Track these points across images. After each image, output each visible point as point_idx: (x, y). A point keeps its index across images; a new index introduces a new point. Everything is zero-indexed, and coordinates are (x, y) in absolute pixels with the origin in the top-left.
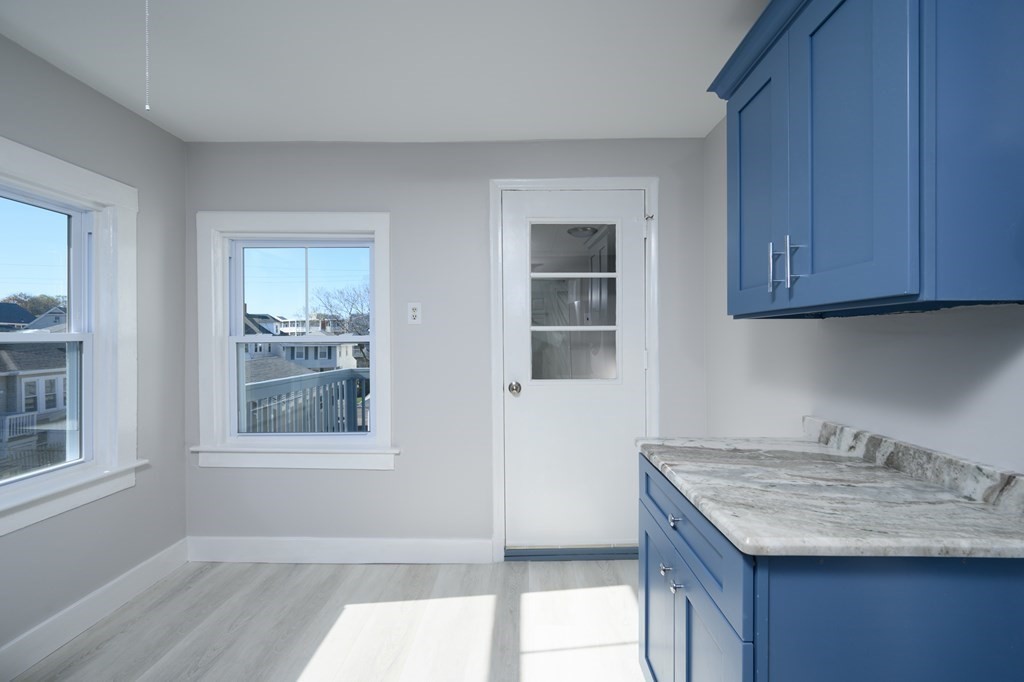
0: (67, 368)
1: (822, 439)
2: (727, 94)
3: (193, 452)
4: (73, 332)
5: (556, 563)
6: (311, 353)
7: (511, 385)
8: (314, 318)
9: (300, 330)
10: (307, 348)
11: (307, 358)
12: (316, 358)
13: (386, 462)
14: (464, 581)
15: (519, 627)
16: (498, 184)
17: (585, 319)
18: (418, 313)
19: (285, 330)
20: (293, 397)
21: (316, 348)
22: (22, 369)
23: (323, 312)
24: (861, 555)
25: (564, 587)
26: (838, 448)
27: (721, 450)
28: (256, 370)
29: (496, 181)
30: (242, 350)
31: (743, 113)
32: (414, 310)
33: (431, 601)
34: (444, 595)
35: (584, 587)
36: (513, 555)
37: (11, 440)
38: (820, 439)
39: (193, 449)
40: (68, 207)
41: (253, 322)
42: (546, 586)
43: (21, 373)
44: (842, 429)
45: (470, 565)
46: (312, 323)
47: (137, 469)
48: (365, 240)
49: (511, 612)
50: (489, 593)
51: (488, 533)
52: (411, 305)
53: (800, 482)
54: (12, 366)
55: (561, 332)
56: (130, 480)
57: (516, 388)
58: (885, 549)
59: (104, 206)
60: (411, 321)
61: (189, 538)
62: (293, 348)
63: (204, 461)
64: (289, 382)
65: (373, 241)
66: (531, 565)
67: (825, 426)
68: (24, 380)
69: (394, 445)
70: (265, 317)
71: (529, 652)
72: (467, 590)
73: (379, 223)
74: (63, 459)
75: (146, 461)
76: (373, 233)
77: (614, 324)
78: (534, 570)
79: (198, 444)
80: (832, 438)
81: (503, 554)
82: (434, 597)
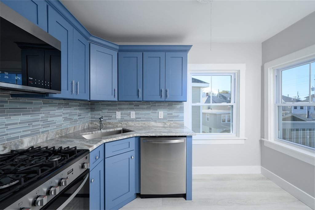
47: (244, 140)
56: (243, 142)
79: (264, 138)
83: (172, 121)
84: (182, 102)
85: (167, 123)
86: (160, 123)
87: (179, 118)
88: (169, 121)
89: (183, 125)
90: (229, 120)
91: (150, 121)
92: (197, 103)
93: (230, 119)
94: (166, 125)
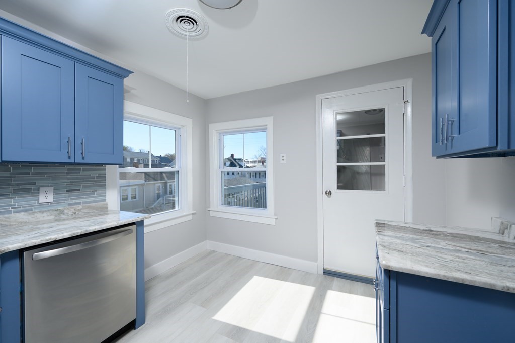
0: (175, 180)
1: (501, 232)
2: (431, 35)
3: (208, 210)
4: (177, 168)
5: (350, 281)
6: (258, 175)
7: (327, 191)
8: (259, 160)
9: (254, 165)
10: (256, 173)
11: (256, 177)
12: (260, 177)
13: (272, 222)
14: (303, 278)
15: (323, 302)
16: (319, 97)
17: (380, 158)
18: (284, 158)
19: (248, 165)
20: (243, 193)
21: (260, 173)
22: (169, 180)
23: (262, 157)
24: (447, 280)
25: (350, 292)
26: (509, 237)
27: (420, 229)
28: (229, 182)
29: (318, 95)
30: (223, 174)
31: (438, 45)
32: (283, 157)
33: (286, 282)
34: (293, 281)
35: (362, 295)
36: (327, 273)
37: (166, 204)
38: (499, 231)
39: (208, 209)
40: (175, 128)
41: (236, 161)
42: (341, 290)
43: (169, 181)
44: (511, 226)
45: (307, 273)
46: (259, 162)
47: (193, 214)
48: (263, 129)
49: (321, 295)
50: (313, 285)
51: (316, 260)
52: (282, 155)
53: (450, 248)
54: (166, 179)
55: (365, 166)
56: (190, 218)
57: (329, 193)
58: (463, 280)
59: (183, 126)
60: (281, 162)
61: (207, 241)
62: (251, 173)
63: (212, 214)
64: (242, 187)
65: (266, 129)
66: (336, 278)
67: (502, 223)
68: (169, 184)
69: (275, 215)
70: (240, 160)
71: (325, 314)
72: (303, 282)
73: (268, 121)
74: (175, 208)
75: (195, 212)
76: (266, 125)
77: (385, 162)
78: (337, 281)
79: (210, 208)
80: (506, 231)
81: (323, 271)
82: (289, 281)
83: (80, 203)
84: (101, 165)
85: (66, 211)
86: (45, 214)
87: (95, 197)
88: (69, 205)
89: (107, 208)
90: (134, 195)
91: (10, 212)
92: (129, 168)
93: (136, 194)
94: (64, 214)
